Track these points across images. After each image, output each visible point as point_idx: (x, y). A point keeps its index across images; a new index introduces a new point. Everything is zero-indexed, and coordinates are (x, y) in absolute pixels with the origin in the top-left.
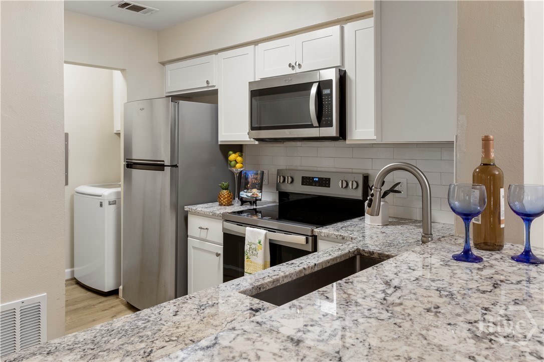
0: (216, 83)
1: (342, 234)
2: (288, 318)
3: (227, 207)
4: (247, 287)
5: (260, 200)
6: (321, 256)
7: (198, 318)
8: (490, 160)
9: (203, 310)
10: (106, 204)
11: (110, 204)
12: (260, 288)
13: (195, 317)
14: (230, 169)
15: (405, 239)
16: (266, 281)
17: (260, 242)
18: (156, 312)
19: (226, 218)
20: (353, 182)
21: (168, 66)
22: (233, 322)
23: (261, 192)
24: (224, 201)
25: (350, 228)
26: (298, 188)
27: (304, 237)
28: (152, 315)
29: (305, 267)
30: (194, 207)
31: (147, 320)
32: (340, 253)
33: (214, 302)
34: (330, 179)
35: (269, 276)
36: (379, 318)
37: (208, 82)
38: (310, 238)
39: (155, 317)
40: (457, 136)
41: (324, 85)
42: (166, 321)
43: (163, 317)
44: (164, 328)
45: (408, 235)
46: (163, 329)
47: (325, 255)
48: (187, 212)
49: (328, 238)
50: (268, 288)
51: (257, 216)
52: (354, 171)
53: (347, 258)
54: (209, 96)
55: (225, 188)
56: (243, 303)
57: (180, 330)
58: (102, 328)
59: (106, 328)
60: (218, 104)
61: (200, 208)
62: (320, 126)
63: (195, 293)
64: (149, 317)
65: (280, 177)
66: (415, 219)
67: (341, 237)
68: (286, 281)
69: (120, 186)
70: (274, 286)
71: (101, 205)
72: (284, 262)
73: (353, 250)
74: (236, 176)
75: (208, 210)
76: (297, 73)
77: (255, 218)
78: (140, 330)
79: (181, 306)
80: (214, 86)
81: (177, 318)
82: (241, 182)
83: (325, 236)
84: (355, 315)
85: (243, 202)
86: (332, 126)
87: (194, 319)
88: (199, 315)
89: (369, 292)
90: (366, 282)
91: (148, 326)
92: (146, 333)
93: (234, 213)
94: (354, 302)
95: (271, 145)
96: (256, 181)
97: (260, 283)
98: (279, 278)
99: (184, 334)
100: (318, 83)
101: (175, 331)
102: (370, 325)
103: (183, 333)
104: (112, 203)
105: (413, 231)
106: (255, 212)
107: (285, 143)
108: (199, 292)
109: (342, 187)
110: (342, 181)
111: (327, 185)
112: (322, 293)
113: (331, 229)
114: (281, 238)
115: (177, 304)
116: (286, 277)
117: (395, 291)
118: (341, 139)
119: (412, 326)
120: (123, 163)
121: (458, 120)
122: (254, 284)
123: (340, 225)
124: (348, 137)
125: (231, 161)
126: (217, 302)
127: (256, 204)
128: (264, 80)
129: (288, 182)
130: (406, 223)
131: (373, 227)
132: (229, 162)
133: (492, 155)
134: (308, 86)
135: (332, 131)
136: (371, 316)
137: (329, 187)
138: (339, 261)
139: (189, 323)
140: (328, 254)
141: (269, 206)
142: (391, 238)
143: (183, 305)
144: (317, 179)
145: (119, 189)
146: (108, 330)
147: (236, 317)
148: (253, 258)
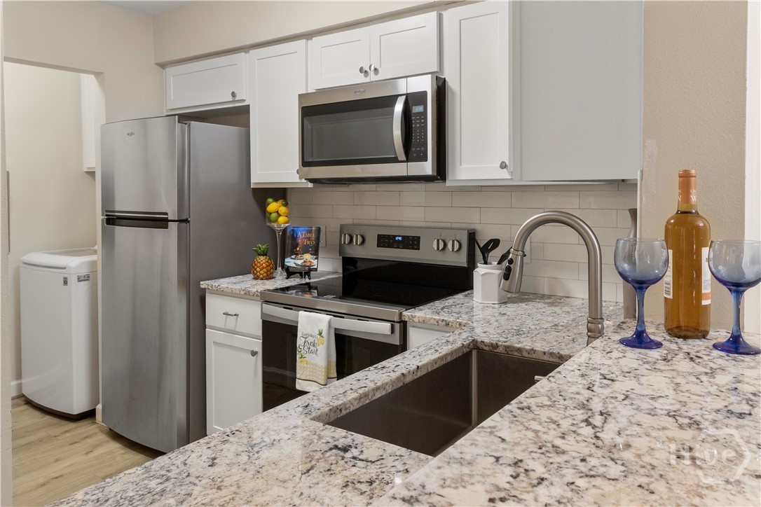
0: (246, 96)
1: (446, 319)
2: (453, 485)
3: (267, 282)
4: (322, 410)
5: (316, 270)
6: (424, 354)
7: (252, 469)
8: (691, 206)
9: (258, 452)
10: (73, 280)
11: (79, 280)
12: (341, 410)
13: (247, 466)
14: (268, 224)
15: (537, 323)
16: (349, 398)
17: (320, 334)
18: (178, 462)
19: (266, 299)
20: (453, 241)
21: (170, 71)
22: (311, 472)
23: (317, 258)
24: (262, 272)
25: (454, 309)
26: (371, 251)
27: (388, 325)
28: (172, 468)
29: (404, 371)
30: (215, 283)
31: (165, 478)
32: (450, 347)
33: (273, 438)
34: (419, 238)
35: (352, 389)
36: (608, 477)
37: (233, 94)
38: (397, 326)
39: (177, 471)
40: (642, 171)
41: (414, 99)
42: (197, 477)
43: (191, 471)
44: (196, 490)
45: (539, 316)
46: (195, 493)
47: (430, 352)
48: (204, 290)
49: (424, 325)
50: (352, 408)
51: (311, 294)
52: (454, 225)
53: (460, 354)
54: (237, 116)
55: (262, 253)
56: (320, 437)
57: (224, 492)
58: (88, 497)
59: (94, 497)
60: (249, 127)
61: (224, 283)
62: (408, 161)
63: (240, 424)
64: (168, 471)
65: (345, 235)
66: (542, 293)
67: (444, 323)
68: (378, 395)
69: (95, 252)
70: (361, 404)
71: (65, 282)
72: (371, 365)
73: (468, 342)
74: (279, 234)
75: (238, 287)
76: (372, 82)
77: (308, 296)
78: (156, 497)
79: (219, 448)
80: (243, 101)
81: (216, 469)
82: (285, 244)
83: (419, 322)
84: (564, 471)
85: (290, 273)
86: (426, 160)
87: (245, 470)
88: (251, 463)
89: (565, 424)
90: (550, 406)
91: (168, 489)
92: (167, 502)
93: (276, 290)
94: (549, 445)
95: (330, 189)
96: (308, 243)
97: (340, 402)
98: (369, 391)
99: (233, 499)
100: (404, 97)
101: (217, 495)
102: (600, 491)
103: (231, 497)
104: (83, 278)
105: (544, 310)
106: (308, 287)
107: (350, 186)
108: (246, 421)
109: (438, 249)
110: (438, 241)
111: (415, 247)
112: (489, 430)
113: (427, 310)
114: (351, 326)
115: (212, 445)
116: (377, 389)
117: (605, 422)
118: (439, 180)
119: (670, 488)
120: (100, 218)
121: (644, 146)
122: (331, 404)
123: (438, 304)
124: (450, 176)
125: (271, 213)
126: (277, 438)
127: (309, 276)
128: (320, 92)
129: (357, 244)
130: (530, 299)
131: (487, 307)
132: (267, 214)
133: (694, 198)
134: (391, 100)
135: (427, 168)
136: (592, 473)
137: (419, 249)
138: (449, 359)
139: (237, 478)
140: (433, 351)
141: (328, 279)
142: (517, 322)
143: (223, 447)
144: (400, 238)
145: (94, 258)
146: (98, 501)
147: (314, 463)
148: (309, 357)
